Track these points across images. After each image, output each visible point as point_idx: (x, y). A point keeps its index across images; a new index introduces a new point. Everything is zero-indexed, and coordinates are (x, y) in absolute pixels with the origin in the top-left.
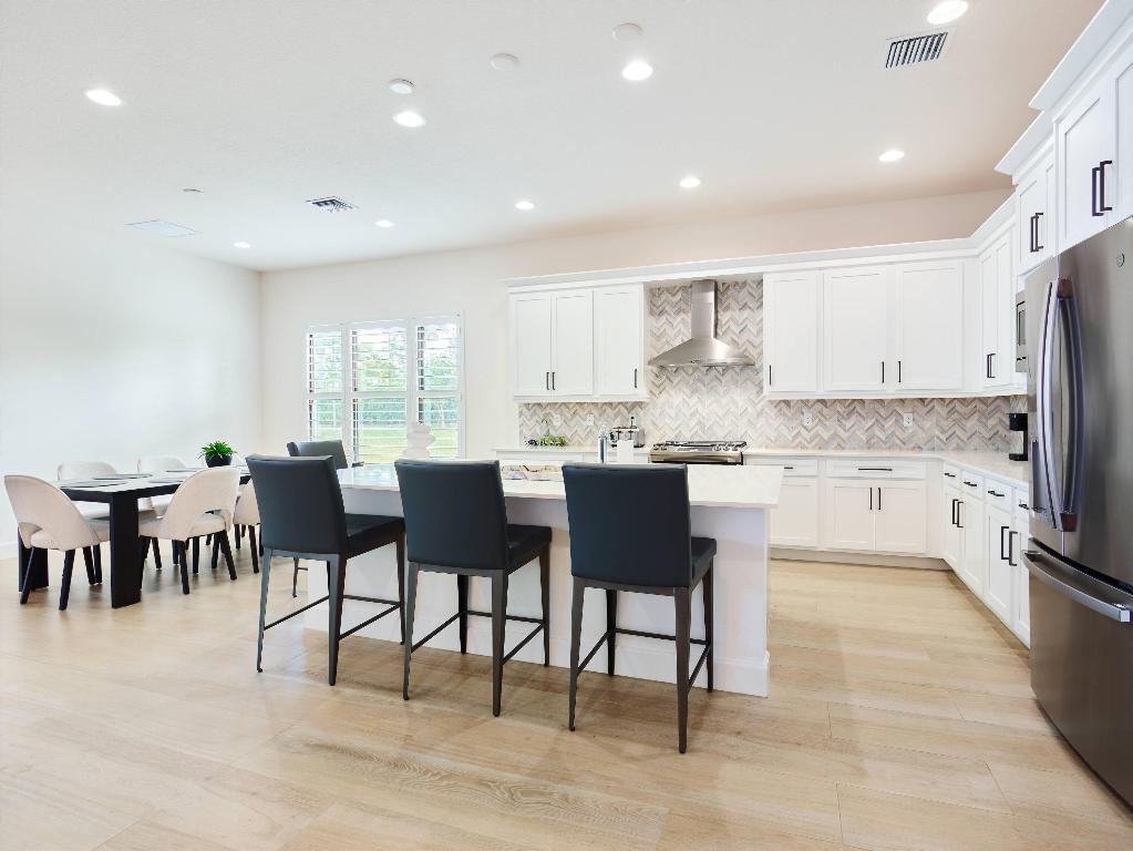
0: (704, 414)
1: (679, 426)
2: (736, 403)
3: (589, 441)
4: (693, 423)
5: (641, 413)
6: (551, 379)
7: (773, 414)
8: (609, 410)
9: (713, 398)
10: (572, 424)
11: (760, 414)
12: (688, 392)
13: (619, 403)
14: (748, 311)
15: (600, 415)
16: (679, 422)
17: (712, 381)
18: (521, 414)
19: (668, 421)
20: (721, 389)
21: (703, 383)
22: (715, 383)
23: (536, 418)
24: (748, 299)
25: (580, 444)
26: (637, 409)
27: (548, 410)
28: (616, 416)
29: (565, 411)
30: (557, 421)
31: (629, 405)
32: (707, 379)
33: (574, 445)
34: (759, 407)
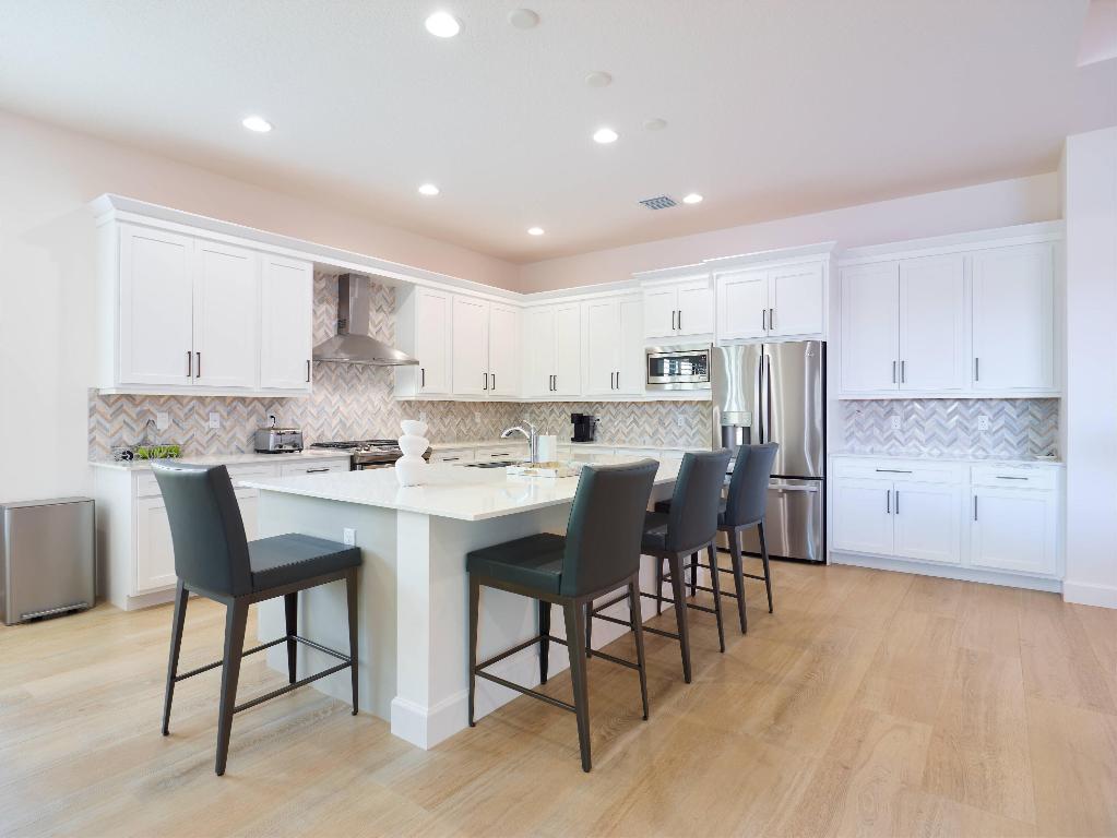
0: (345, 414)
1: (322, 425)
2: (372, 403)
3: (213, 449)
4: (335, 422)
5: (281, 411)
6: (194, 361)
7: (399, 413)
8: (240, 407)
9: (352, 397)
10: (186, 425)
11: (390, 412)
12: (330, 390)
13: (255, 399)
14: (383, 314)
15: (229, 414)
16: (321, 422)
17: (352, 378)
18: (92, 411)
19: (310, 420)
20: (360, 388)
21: (344, 380)
22: (355, 381)
23: (122, 417)
24: (382, 303)
25: (199, 454)
26: (277, 405)
27: (146, 406)
28: (250, 414)
29: (176, 407)
30: (163, 422)
31: (266, 402)
32: (348, 376)
33: (188, 456)
34: (389, 407)
